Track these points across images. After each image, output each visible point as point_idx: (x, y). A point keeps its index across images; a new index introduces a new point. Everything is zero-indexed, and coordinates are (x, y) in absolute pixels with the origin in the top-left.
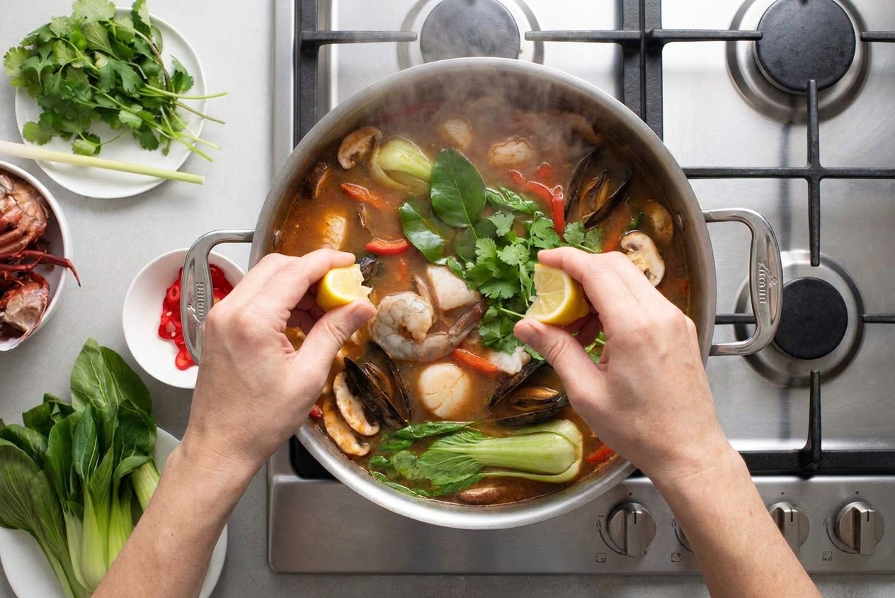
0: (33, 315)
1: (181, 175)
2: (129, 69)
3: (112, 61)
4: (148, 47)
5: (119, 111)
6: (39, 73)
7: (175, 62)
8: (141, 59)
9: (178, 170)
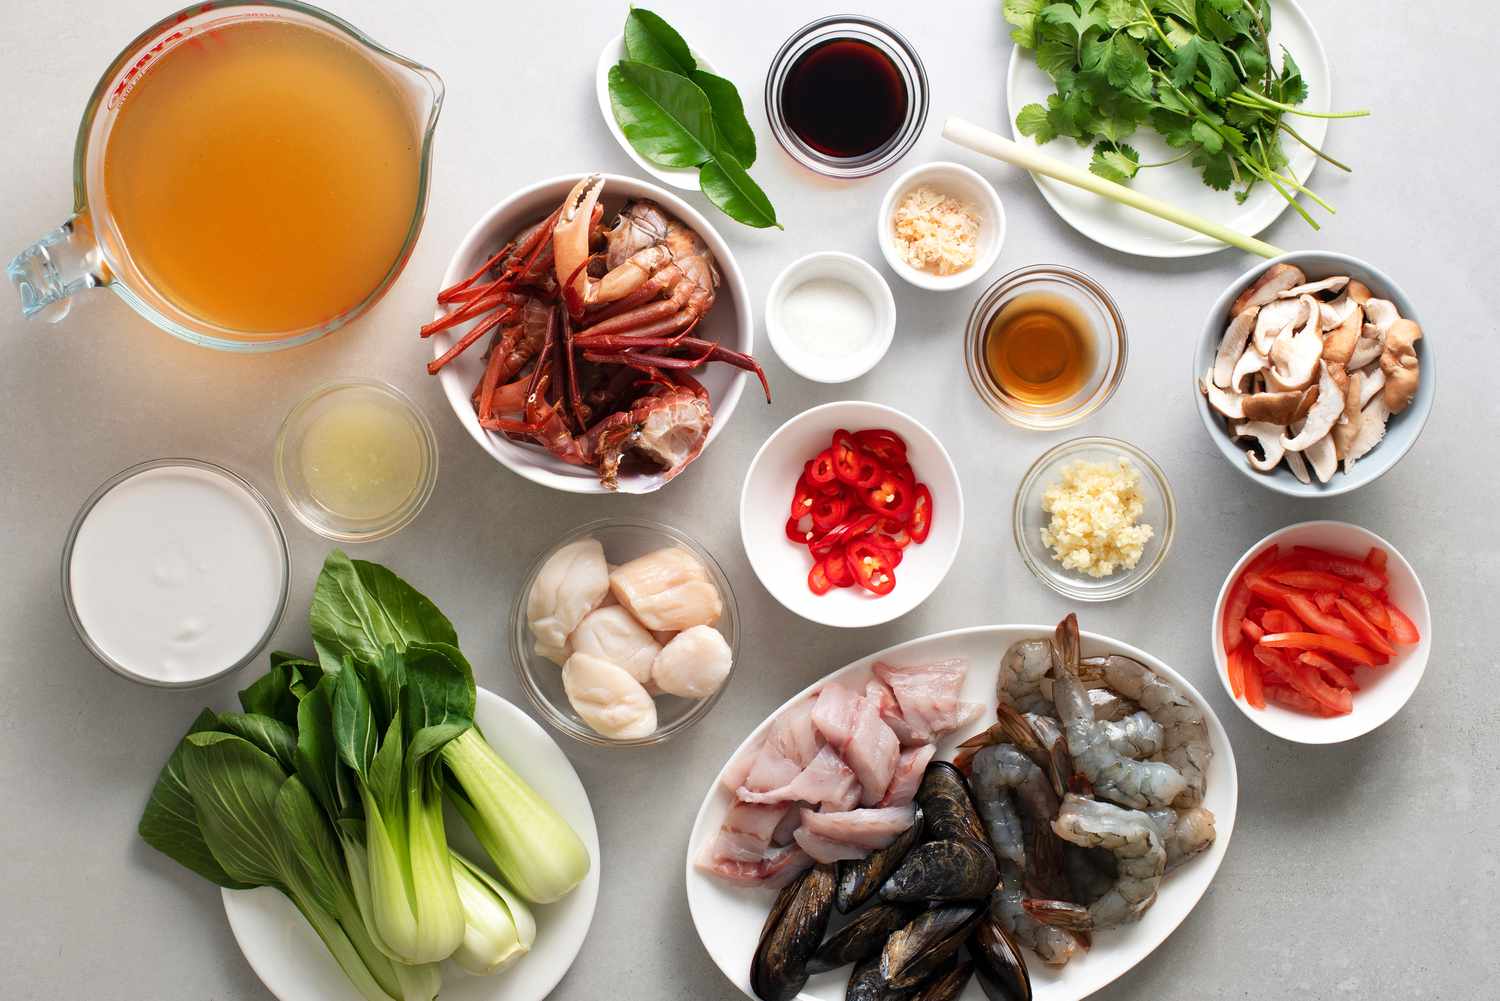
0: (687, 439)
1: (1258, 245)
2: (1220, 57)
3: (1197, 38)
4: (1254, 23)
5: (1192, 122)
6: (1080, 36)
7: (1287, 58)
8: (1239, 42)
9: (1255, 237)
